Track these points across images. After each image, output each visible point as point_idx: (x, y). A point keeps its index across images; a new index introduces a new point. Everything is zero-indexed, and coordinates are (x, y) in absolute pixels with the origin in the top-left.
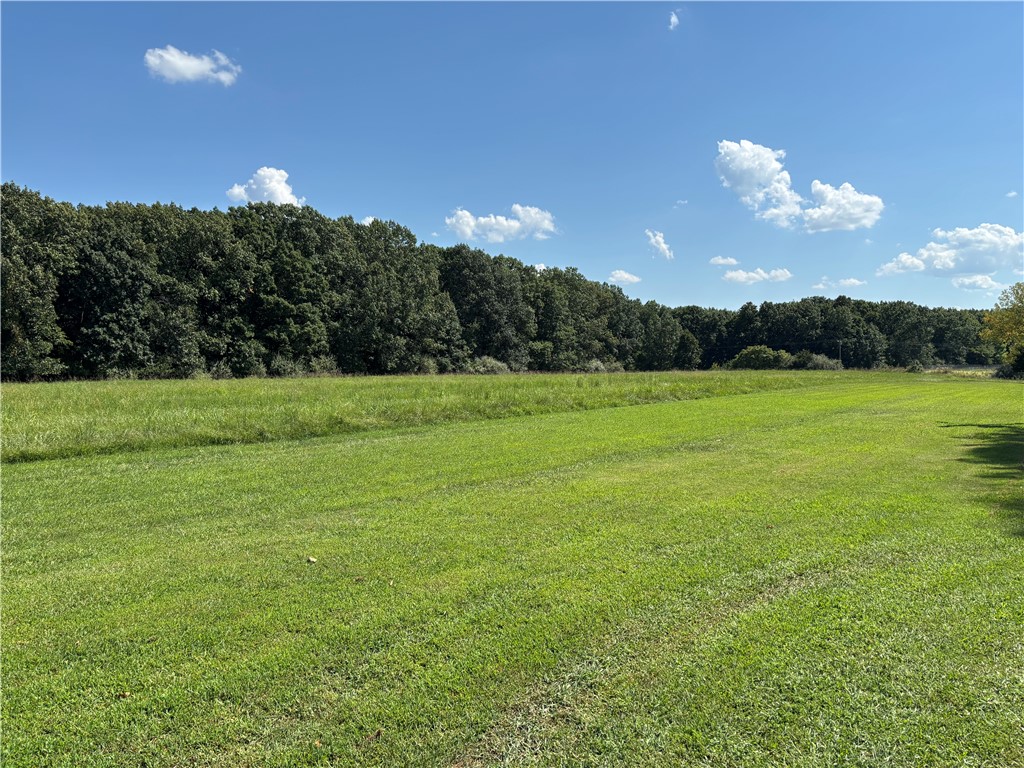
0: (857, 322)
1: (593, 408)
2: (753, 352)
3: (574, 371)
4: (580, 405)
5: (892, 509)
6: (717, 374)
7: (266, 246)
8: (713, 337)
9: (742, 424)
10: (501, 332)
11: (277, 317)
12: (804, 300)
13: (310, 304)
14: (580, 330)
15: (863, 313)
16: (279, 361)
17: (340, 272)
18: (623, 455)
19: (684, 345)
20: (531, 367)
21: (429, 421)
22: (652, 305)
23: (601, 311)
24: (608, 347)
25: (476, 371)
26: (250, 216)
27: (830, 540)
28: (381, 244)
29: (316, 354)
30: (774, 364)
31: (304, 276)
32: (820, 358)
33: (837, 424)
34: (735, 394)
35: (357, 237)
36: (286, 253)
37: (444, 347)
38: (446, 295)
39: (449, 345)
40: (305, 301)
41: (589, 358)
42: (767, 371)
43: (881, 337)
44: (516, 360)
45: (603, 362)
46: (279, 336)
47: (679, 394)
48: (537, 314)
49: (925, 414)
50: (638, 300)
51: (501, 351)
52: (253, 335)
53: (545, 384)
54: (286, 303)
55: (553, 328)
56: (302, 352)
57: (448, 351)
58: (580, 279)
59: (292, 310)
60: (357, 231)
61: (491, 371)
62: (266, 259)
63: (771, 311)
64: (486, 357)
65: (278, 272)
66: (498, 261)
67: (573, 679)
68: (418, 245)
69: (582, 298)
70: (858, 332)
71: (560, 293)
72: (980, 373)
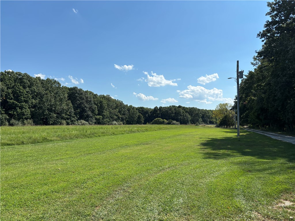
0: (183, 112)
1: (117, 135)
2: (158, 120)
3: (108, 124)
4: (114, 134)
5: (188, 155)
6: (148, 126)
7: (10, 85)
8: (147, 115)
9: (155, 138)
10: (87, 113)
11: (13, 107)
12: (170, 106)
13: (25, 103)
14: (110, 113)
15: (185, 110)
16: (13, 121)
17: (36, 94)
18: (127, 146)
19: (139, 117)
20: (95, 123)
21: (71, 139)
22: (131, 106)
23: (116, 107)
24: (119, 118)
25: (78, 124)
26: (5, 75)
27: (175, 161)
28: (49, 85)
29: (26, 119)
30: (162, 123)
31: (23, 94)
32: (175, 122)
33: (178, 138)
34: (153, 131)
35: (42, 83)
36: (17, 87)
37: (69, 117)
38: (70, 101)
39: (70, 117)
40: (24, 102)
41: (113, 121)
42: (161, 125)
43: (189, 116)
44: (91, 121)
45: (117, 122)
46: (13, 113)
47: (139, 131)
48: (98, 108)
49: (198, 136)
50: (127, 105)
51: (87, 118)
52: (4, 112)
53: (102, 128)
54: (16, 102)
55: (102, 112)
56: (21, 118)
57: (70, 118)
58: (110, 98)
59: (19, 105)
60: (42, 82)
61: (83, 124)
62: (10, 89)
63: (162, 109)
64: (81, 120)
65: (14, 93)
66: (86, 92)
67: (126, 186)
68: (61, 86)
69: (111, 104)
70: (183, 115)
71: (105, 102)
72: (212, 126)
